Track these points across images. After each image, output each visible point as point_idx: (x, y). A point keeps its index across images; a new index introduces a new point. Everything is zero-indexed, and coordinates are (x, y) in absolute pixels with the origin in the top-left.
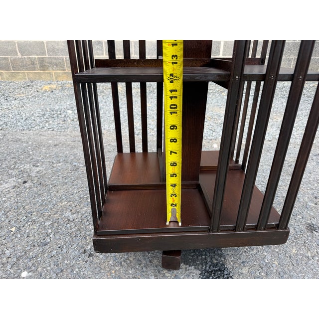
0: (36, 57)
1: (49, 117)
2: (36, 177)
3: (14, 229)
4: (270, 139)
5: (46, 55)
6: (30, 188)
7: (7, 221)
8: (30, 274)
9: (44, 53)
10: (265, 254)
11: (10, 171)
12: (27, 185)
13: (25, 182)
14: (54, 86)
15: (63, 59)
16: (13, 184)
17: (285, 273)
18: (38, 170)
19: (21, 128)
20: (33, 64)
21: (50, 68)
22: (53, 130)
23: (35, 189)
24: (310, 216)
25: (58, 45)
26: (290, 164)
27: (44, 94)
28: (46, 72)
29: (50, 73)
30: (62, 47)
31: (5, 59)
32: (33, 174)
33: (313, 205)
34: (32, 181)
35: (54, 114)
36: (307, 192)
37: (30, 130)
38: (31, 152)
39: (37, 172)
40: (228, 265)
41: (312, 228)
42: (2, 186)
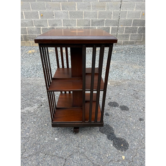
1: (36, 70)
2: (44, 102)
3: (46, 124)
4: (131, 79)
5: (27, 34)
6: (44, 108)
7: (42, 122)
8: (58, 139)
9: (26, 33)
10: (126, 129)
11: (33, 100)
12: (43, 106)
13: (41, 105)
14: (34, 51)
15: (36, 36)
16: (37, 106)
17: (131, 135)
18: (43, 99)
19: (27, 76)
21: (30, 40)
22: (41, 77)
23: (46, 108)
24: (141, 115)
25: (33, 29)
26: (137, 93)
27: (30, 56)
28: (28, 42)
30: (35, 30)
32: (43, 102)
33: (143, 111)
34: (44, 105)
35: (38, 68)
36: (141, 106)
37: (31, 78)
38: (37, 90)
39: (44, 100)
40: (115, 133)
41: (141, 120)
42: (34, 107)
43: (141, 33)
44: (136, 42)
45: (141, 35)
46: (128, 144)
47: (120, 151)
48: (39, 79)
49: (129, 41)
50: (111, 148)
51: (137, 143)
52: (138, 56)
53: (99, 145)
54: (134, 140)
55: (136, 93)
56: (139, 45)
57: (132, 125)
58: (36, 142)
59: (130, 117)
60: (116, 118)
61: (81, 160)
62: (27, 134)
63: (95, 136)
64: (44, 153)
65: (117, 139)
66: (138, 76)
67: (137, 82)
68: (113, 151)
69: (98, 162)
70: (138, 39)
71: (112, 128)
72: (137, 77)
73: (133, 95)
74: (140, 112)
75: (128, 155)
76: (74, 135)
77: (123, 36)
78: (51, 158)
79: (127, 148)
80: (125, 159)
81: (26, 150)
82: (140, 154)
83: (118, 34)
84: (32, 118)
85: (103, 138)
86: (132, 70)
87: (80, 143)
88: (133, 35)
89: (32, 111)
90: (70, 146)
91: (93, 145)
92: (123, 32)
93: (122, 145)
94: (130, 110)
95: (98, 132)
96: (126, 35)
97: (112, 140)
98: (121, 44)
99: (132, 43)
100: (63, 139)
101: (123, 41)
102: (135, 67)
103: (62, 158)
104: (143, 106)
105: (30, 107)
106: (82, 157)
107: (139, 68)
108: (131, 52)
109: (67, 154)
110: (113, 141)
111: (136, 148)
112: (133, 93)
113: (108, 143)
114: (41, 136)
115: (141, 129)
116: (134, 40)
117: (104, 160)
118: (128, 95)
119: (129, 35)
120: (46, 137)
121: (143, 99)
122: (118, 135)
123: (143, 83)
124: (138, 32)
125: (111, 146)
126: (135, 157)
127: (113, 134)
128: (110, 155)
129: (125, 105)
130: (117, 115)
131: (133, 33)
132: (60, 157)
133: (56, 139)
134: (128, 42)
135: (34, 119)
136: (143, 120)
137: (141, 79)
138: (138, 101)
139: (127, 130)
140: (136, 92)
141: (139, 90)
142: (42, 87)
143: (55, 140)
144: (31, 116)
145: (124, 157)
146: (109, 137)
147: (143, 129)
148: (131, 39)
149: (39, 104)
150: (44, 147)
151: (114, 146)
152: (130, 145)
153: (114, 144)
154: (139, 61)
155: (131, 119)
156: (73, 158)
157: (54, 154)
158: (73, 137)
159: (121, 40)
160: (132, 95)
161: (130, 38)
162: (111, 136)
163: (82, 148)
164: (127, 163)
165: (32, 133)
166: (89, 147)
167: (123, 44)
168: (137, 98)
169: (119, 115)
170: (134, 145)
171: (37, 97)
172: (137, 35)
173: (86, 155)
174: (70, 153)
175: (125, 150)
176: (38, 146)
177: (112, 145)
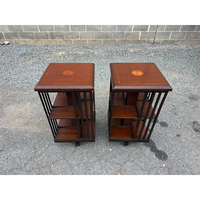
0: (49, 32)
3: (99, 137)
5: (54, 31)
8: (112, 149)
14: (64, 53)
17: (170, 148)
20: (47, 36)
21: (56, 38)
24: (178, 131)
28: (54, 40)
29: (56, 40)
31: (31, 33)
33: (180, 127)
36: (179, 122)
40: (156, 147)
41: (178, 136)
43: (185, 31)
44: (177, 41)
45: (185, 33)
46: (167, 156)
47: (161, 161)
49: (169, 40)
50: (154, 158)
51: (175, 155)
52: (178, 60)
53: (145, 156)
54: (172, 152)
55: (174, 109)
56: (180, 44)
57: (171, 140)
58: (96, 151)
59: (169, 132)
60: (157, 134)
61: (132, 166)
63: (140, 149)
64: (104, 160)
65: (158, 151)
66: (177, 88)
67: (176, 95)
68: (156, 161)
69: (145, 168)
70: (180, 38)
71: (154, 142)
73: (172, 111)
74: (178, 128)
75: (167, 164)
76: (124, 147)
77: (163, 34)
78: (110, 164)
79: (167, 158)
80: (165, 166)
82: (176, 163)
83: (158, 31)
85: (147, 150)
86: (171, 80)
87: (130, 154)
88: (175, 33)
90: (123, 156)
91: (140, 155)
92: (164, 29)
93: (163, 156)
94: (169, 126)
95: (143, 145)
96: (166, 33)
97: (154, 152)
98: (159, 43)
99: (172, 42)
100: (116, 150)
101: (162, 40)
102: (174, 75)
103: (118, 164)
104: (181, 123)
106: (133, 164)
107: (178, 77)
108: (171, 54)
109: (121, 161)
110: (156, 153)
111: (174, 159)
112: (172, 109)
113: (152, 154)
114: (98, 147)
115: (178, 144)
116: (175, 38)
117: (149, 167)
118: (167, 110)
119: (170, 33)
121: (181, 115)
122: (160, 148)
123: (181, 97)
124: (181, 30)
126: (173, 165)
127: (155, 147)
128: (153, 163)
129: (164, 121)
130: (158, 131)
131: (175, 30)
132: (117, 164)
133: (110, 150)
134: (167, 41)
136: (180, 136)
137: (180, 91)
138: (177, 117)
139: (166, 144)
140: (174, 107)
141: (178, 106)
145: (164, 165)
146: (152, 150)
148: (172, 37)
150: (102, 155)
152: (169, 156)
153: (156, 155)
154: (179, 67)
155: (170, 135)
156: (127, 164)
157: (112, 161)
158: (124, 148)
159: (160, 39)
160: (170, 111)
161: (170, 36)
162: (153, 149)
163: (132, 157)
164: (167, 169)
166: (137, 157)
167: (162, 43)
168: (176, 114)
169: (160, 131)
170: (172, 157)
172: (180, 32)
173: (136, 163)
174: (123, 161)
175: (165, 160)
176: (98, 155)
177: (155, 156)
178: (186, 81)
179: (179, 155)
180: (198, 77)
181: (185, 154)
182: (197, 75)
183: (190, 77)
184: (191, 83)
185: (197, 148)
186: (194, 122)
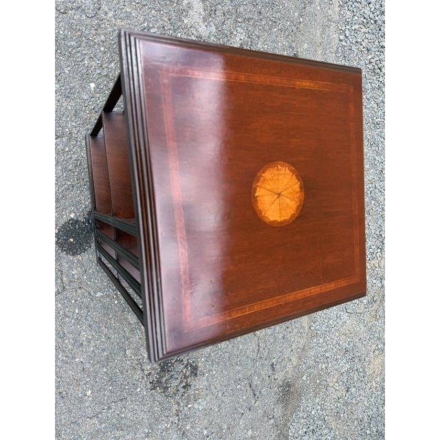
11: (230, 22)
16: (205, 34)
42: (201, 24)
46: (73, 255)
48: (328, 36)
50: (63, 213)
51: (76, 276)
53: (73, 187)
54: (85, 271)
58: (85, 37)
62: (111, 14)
66: (327, 355)
67: (301, 346)
72: (326, 351)
79: (65, 250)
81: (65, 15)
84: (161, 22)
86: (359, 345)
87: (79, 143)
89: (186, 21)
90: (71, 119)
91: (74, 173)
93: (72, 240)
97: (88, 220)
100: (90, 103)
105: (203, 13)
110: (84, 223)
113: (77, 209)
114: (102, 49)
120: (99, 60)
123: (294, 359)
125: (70, 213)
133: (93, 85)
135: (159, 28)
137: (316, 362)
142: (290, 47)
143: (91, 82)
144: (169, 20)
147: (116, 302)
149: (213, 38)
150: (71, 56)
151: (70, 220)
152: (71, 258)
153: (74, 222)
163: (66, 145)
165: (111, 26)
166: (67, 162)
170: (71, 268)
171: (242, 31)
175: (57, 243)
176: (73, 43)
177: (72, 216)
178: (353, 390)
179: (79, 291)
180: (368, 432)
181: (80, 309)
182: (375, 430)
183: (368, 408)
184: (346, 404)
185: (104, 350)
186: (196, 368)
